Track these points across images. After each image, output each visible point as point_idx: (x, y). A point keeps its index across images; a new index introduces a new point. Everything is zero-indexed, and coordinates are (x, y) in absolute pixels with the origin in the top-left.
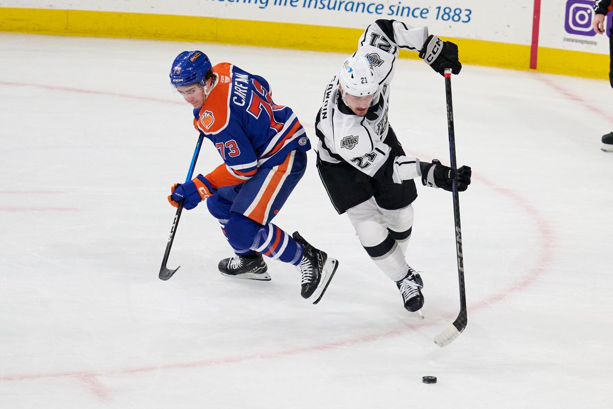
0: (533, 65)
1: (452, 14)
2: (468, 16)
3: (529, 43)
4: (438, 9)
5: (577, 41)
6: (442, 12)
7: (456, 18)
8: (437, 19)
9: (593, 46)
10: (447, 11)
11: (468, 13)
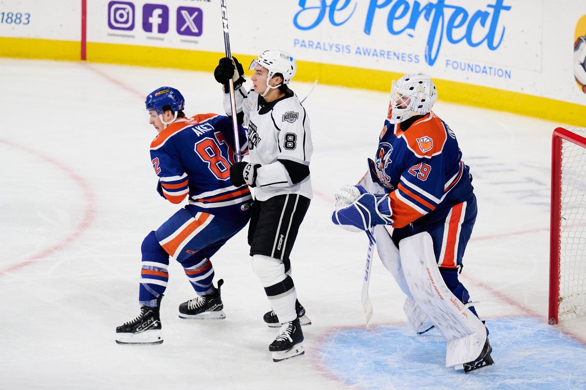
0: (84, 57)
1: (14, 18)
2: (28, 19)
3: (79, 39)
4: (2, 15)
5: (118, 35)
6: (6, 17)
7: (18, 21)
8: (2, 22)
9: (132, 39)
10: (10, 15)
11: (27, 16)
